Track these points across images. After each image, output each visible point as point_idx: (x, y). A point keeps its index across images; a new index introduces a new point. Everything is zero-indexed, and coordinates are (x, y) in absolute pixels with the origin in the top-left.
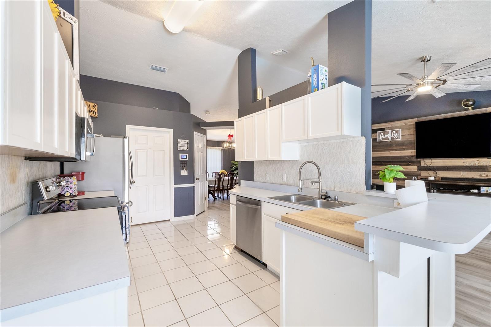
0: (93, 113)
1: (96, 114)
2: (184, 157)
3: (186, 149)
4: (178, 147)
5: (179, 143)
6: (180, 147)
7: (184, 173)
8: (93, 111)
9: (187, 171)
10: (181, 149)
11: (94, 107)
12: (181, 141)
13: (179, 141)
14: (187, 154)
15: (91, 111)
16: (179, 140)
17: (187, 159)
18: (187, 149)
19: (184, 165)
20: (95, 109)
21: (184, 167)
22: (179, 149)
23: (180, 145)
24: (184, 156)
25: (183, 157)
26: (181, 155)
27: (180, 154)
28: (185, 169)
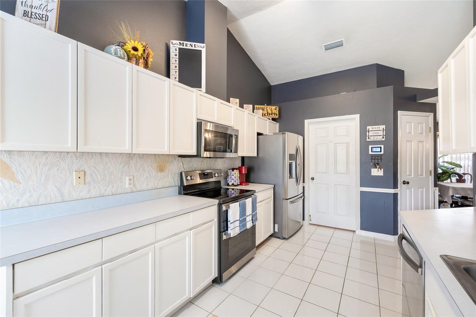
0: (275, 115)
1: (277, 115)
2: (378, 150)
3: (380, 138)
4: (367, 137)
5: (369, 132)
6: (370, 137)
7: (377, 172)
8: (275, 113)
9: (382, 169)
10: (372, 139)
11: (276, 109)
12: (372, 128)
13: (369, 129)
14: (382, 146)
15: (273, 114)
16: (368, 127)
17: (382, 153)
18: (383, 138)
19: (376, 161)
20: (277, 111)
21: (377, 164)
22: (368, 140)
23: (371, 133)
24: (377, 148)
25: (374, 150)
26: (372, 148)
27: (370, 147)
28: (378, 167)
